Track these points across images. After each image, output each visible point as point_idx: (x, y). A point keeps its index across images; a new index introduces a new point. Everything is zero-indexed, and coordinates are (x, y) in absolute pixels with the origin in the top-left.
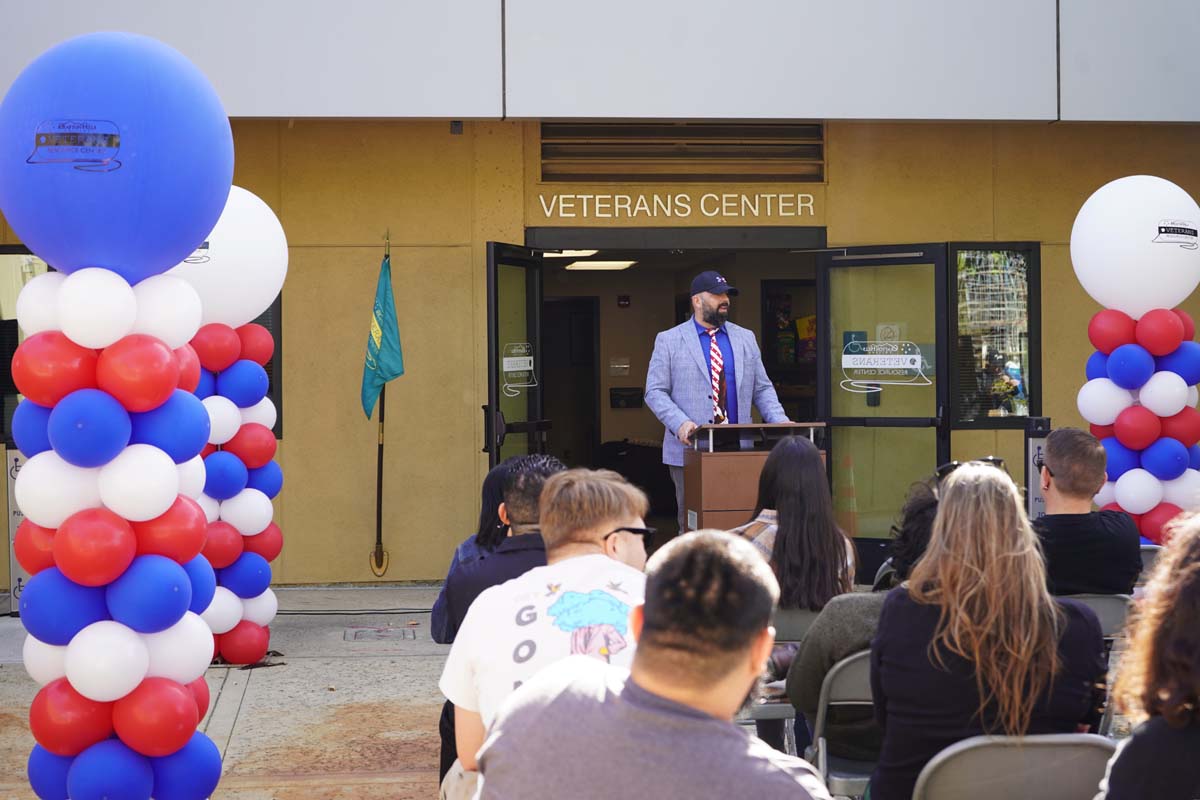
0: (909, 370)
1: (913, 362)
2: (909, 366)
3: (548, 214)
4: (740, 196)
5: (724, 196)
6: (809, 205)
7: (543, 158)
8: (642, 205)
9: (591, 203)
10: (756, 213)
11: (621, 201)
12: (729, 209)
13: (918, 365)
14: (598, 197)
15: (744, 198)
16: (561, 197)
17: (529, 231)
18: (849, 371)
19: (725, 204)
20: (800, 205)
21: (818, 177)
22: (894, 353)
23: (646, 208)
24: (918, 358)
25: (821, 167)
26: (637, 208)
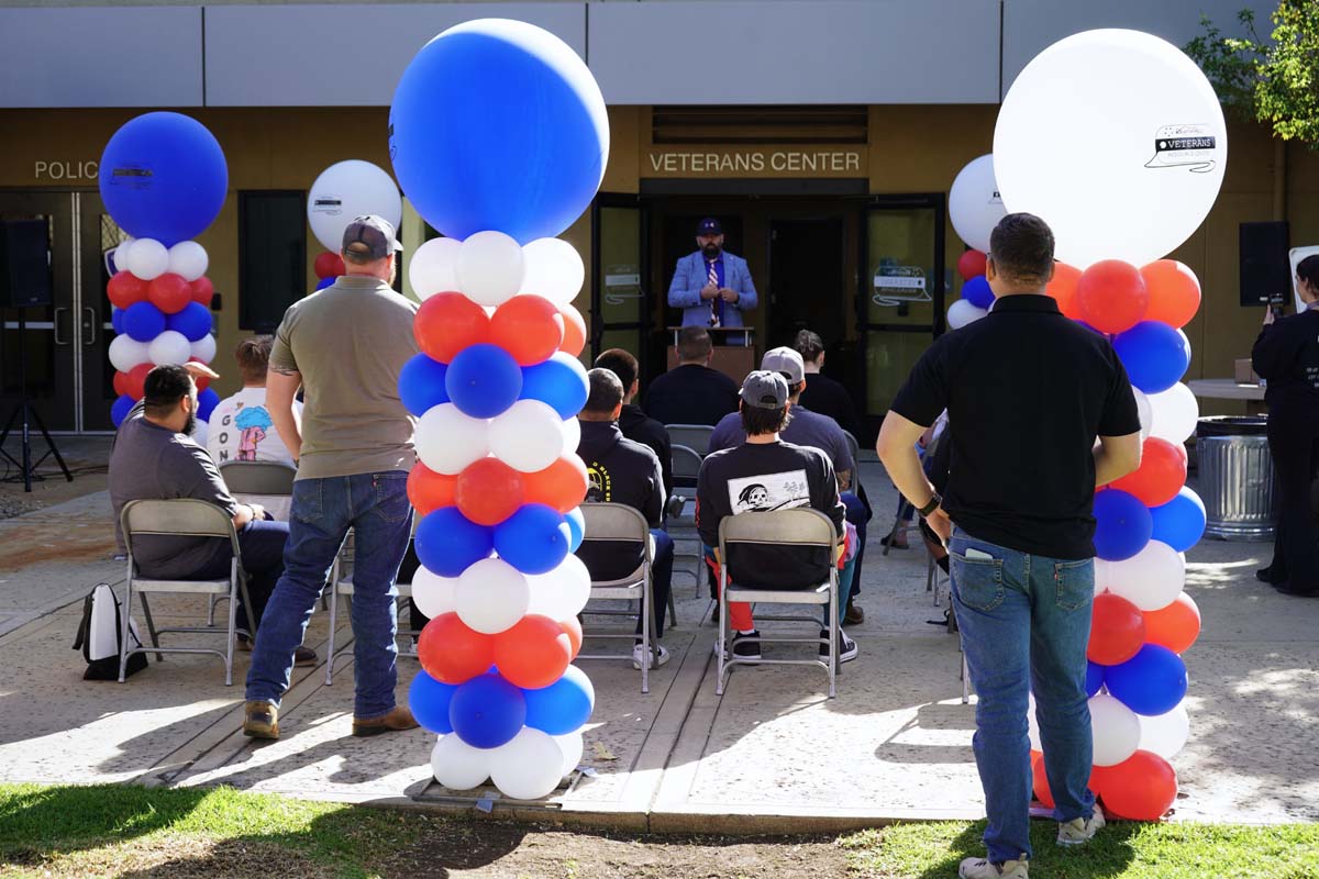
0: (917, 289)
1: (920, 283)
2: (917, 286)
3: (657, 169)
4: (801, 156)
5: (790, 155)
6: (856, 162)
7: (654, 125)
8: (727, 161)
9: (689, 160)
10: (814, 167)
11: (712, 159)
12: (793, 165)
13: (923, 286)
14: (694, 156)
15: (805, 156)
16: (667, 155)
17: (642, 181)
18: (879, 289)
19: (790, 161)
20: (848, 162)
21: (863, 140)
22: (908, 276)
23: (730, 163)
24: (923, 280)
25: (867, 132)
26: (723, 164)
